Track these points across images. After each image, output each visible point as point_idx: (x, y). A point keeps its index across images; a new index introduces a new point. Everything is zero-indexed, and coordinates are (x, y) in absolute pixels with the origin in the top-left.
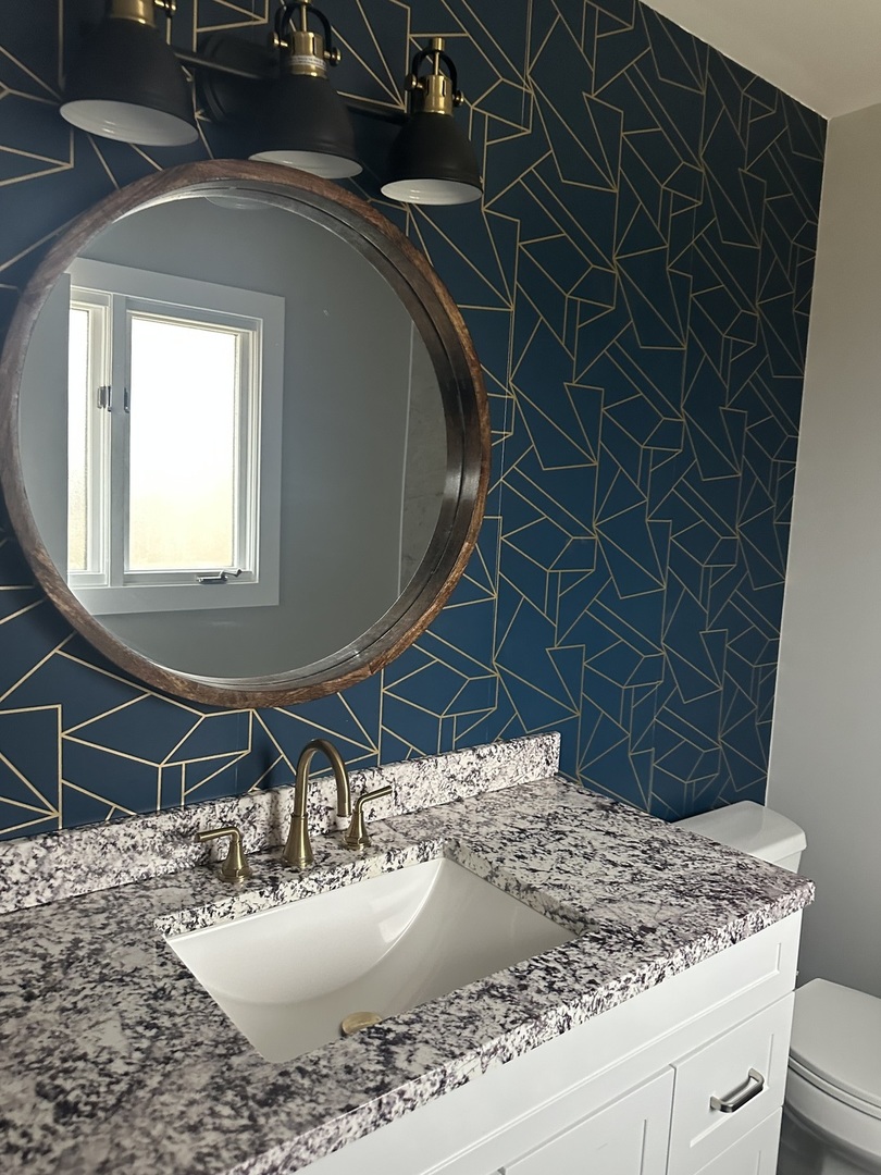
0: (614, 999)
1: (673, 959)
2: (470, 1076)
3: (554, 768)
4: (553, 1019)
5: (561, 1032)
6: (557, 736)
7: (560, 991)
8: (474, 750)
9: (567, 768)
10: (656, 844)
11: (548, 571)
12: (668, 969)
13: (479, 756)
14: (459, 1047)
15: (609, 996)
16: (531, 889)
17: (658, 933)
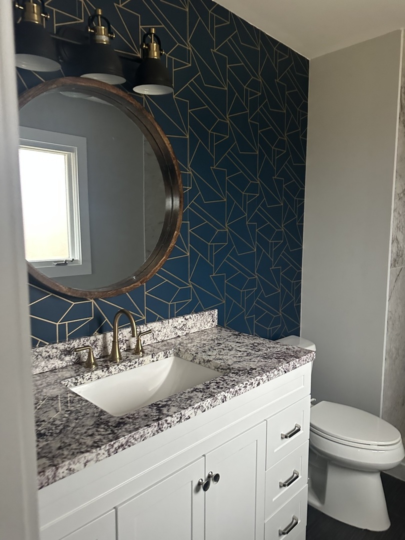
0: (242, 391)
1: (263, 377)
2: (191, 416)
3: (216, 323)
4: (220, 397)
5: (223, 402)
6: (216, 311)
7: (222, 388)
8: (184, 317)
9: (221, 323)
10: (256, 344)
11: (209, 244)
12: (261, 381)
13: (185, 319)
14: (186, 406)
15: (240, 389)
16: (209, 361)
17: (257, 370)
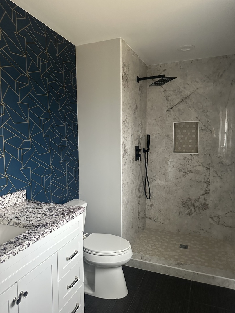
0: (40, 238)
1: (54, 227)
2: (5, 260)
3: (25, 198)
4: (25, 244)
5: (28, 247)
6: (25, 190)
7: (27, 238)
8: (2, 197)
9: (29, 198)
10: (51, 208)
11: (18, 149)
12: (53, 230)
13: (3, 198)
14: (2, 254)
15: (39, 237)
16: (19, 223)
17: (50, 223)
